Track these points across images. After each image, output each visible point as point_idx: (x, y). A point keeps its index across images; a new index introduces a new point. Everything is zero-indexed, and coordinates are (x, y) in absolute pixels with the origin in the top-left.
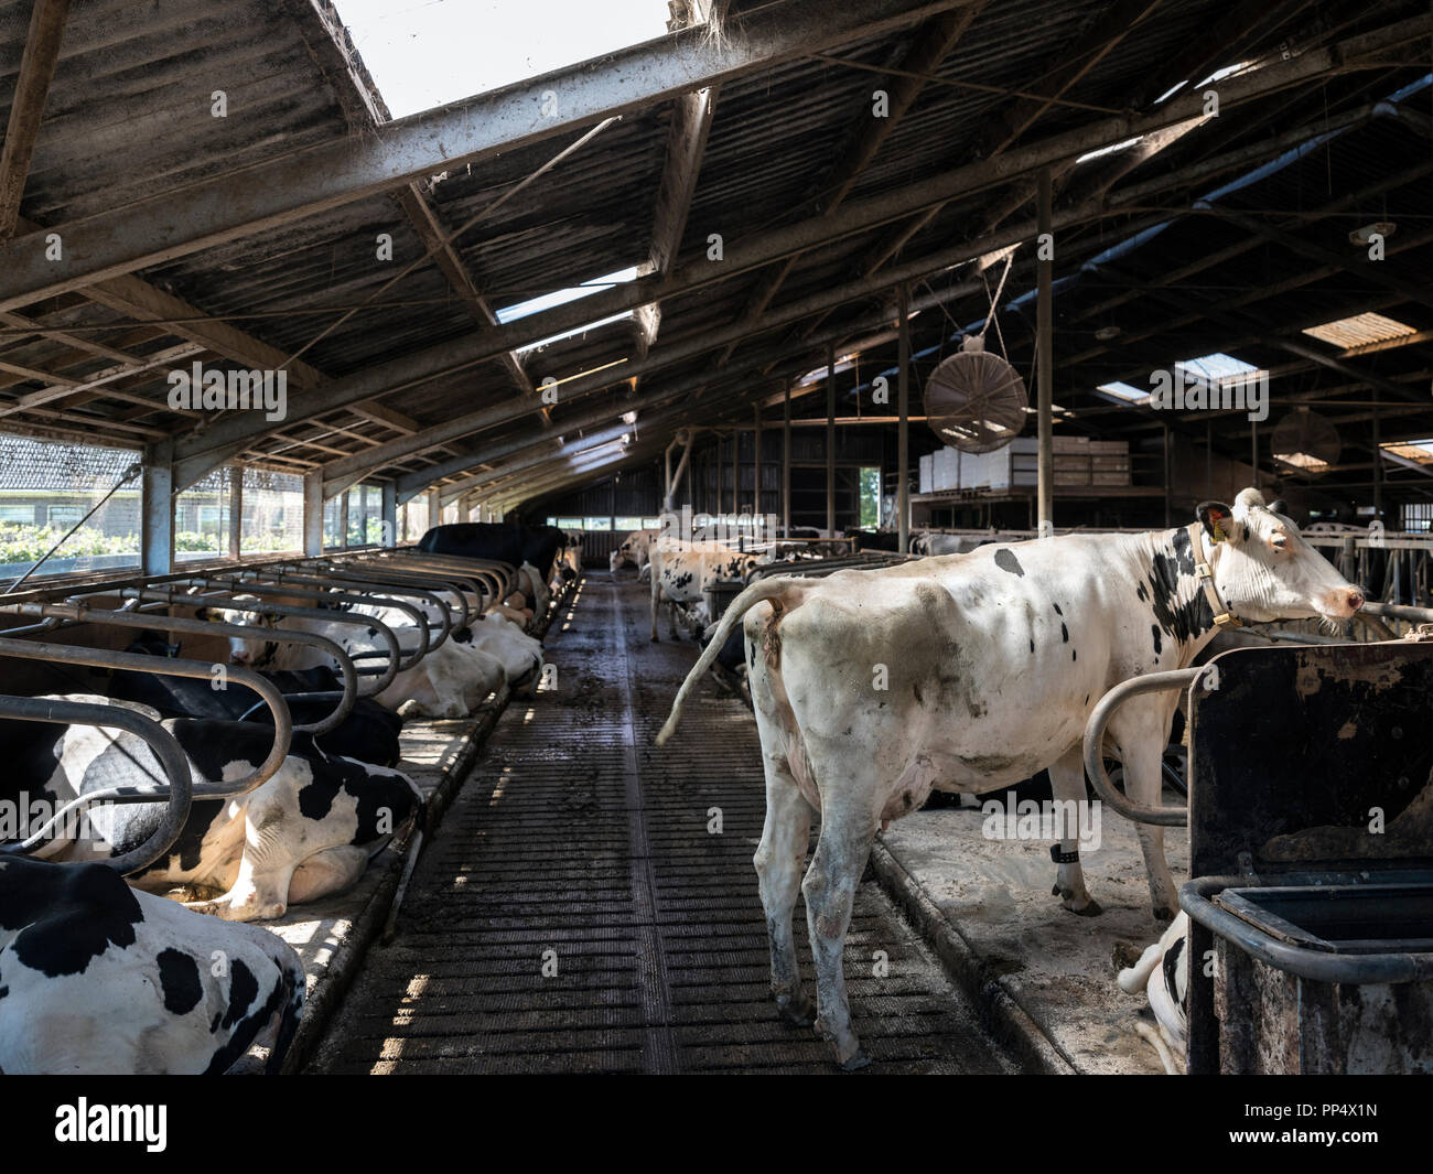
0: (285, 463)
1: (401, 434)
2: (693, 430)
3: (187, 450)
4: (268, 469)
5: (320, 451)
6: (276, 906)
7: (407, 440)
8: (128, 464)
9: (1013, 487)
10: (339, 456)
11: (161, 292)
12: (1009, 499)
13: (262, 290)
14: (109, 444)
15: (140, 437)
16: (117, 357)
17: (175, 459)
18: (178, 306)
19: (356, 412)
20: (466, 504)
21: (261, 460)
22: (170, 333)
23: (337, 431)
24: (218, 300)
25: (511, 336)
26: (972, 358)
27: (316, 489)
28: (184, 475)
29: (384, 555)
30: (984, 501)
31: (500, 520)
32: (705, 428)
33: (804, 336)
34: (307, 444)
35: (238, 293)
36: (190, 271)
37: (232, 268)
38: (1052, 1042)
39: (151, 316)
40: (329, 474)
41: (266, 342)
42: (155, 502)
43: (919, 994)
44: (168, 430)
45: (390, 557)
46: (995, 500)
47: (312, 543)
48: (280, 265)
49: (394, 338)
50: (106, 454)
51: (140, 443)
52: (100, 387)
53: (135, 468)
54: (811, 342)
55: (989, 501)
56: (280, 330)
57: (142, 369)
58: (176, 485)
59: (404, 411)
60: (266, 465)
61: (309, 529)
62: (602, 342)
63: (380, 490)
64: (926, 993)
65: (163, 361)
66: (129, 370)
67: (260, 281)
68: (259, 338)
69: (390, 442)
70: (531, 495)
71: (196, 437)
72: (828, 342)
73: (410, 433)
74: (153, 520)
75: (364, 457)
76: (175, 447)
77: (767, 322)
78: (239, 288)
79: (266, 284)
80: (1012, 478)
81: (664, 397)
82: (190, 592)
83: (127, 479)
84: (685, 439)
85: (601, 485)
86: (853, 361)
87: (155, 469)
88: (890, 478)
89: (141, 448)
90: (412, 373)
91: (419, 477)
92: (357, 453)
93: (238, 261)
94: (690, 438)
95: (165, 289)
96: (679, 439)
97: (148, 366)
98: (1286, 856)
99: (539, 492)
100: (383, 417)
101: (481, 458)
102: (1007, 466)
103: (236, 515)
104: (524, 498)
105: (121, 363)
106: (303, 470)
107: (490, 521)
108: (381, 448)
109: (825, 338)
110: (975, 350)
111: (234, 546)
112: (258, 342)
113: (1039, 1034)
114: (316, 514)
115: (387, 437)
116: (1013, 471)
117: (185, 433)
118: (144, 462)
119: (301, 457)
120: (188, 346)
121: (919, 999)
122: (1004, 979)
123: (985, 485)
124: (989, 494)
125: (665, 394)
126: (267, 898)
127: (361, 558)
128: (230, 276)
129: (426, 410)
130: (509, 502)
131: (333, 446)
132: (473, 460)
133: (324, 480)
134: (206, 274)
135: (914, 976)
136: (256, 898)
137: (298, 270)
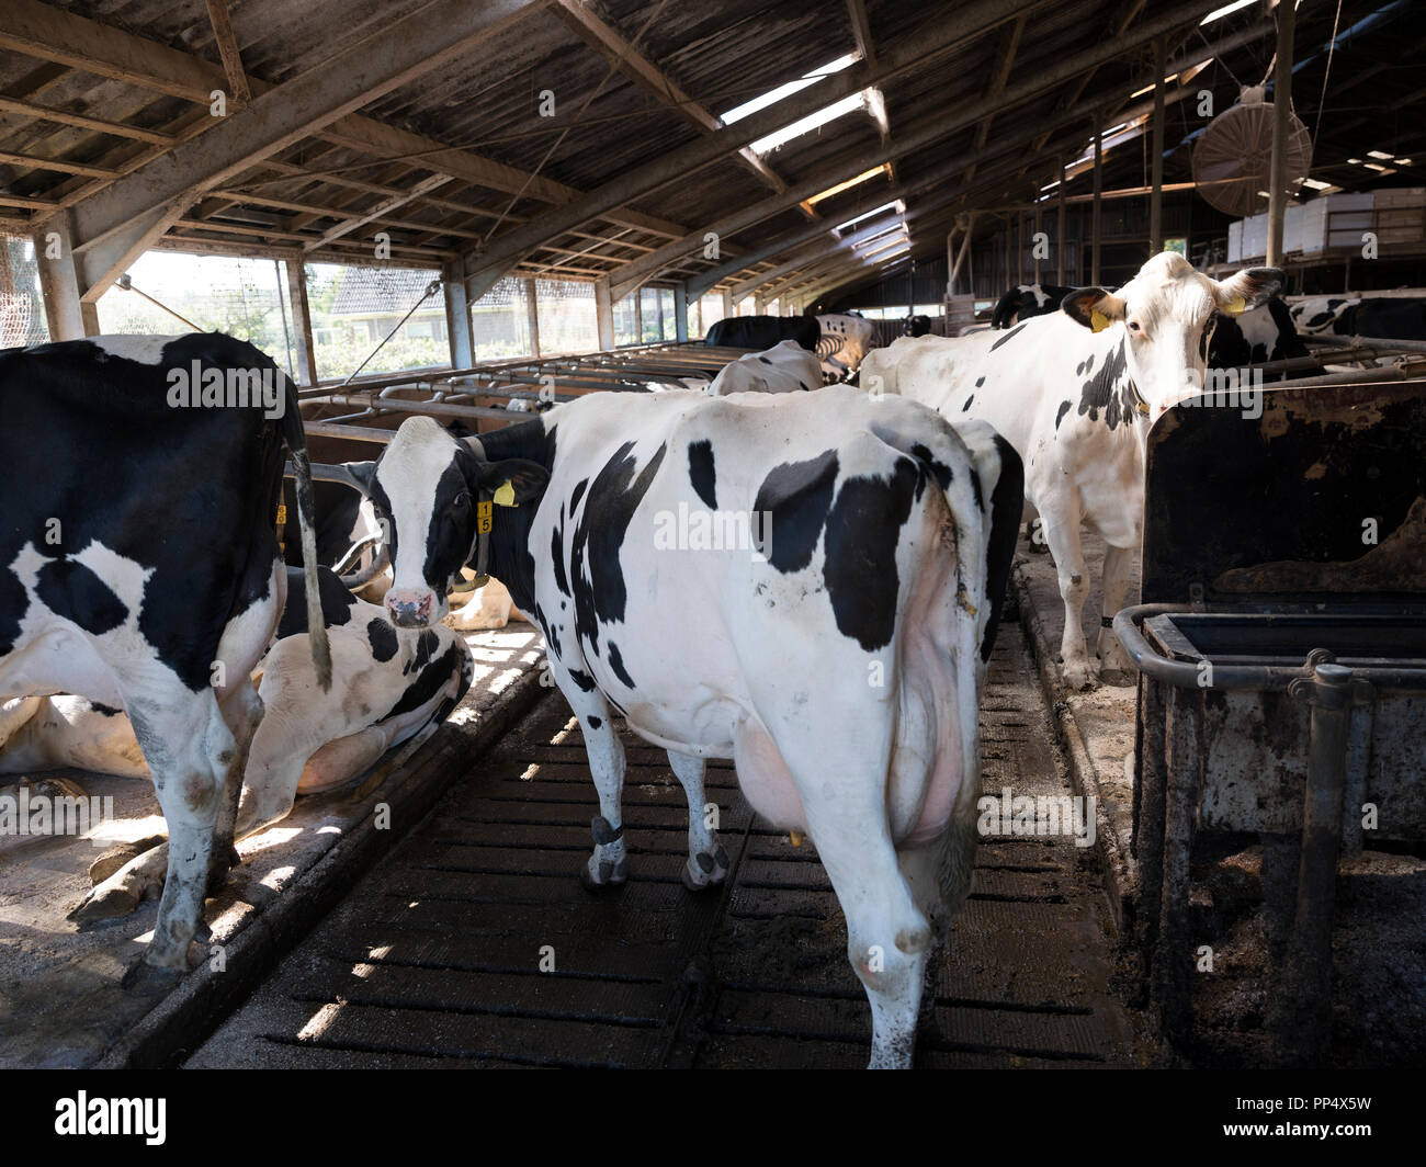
0: (573, 273)
1: (671, 240)
2: (973, 214)
3: (474, 267)
4: (559, 279)
5: (601, 260)
6: (497, 620)
7: (677, 246)
8: (430, 281)
9: (1328, 249)
10: (621, 264)
11: (401, 131)
12: (1324, 262)
13: (489, 121)
14: (411, 266)
15: (438, 258)
16: (383, 191)
17: (466, 275)
18: (419, 143)
19: (617, 223)
20: (762, 299)
21: (550, 271)
22: (417, 167)
23: (607, 241)
24: (456, 133)
25: (731, 139)
26: (1250, 111)
27: (605, 294)
28: (475, 288)
29: (665, 350)
30: (1296, 266)
31: (801, 314)
32: (987, 211)
33: (1069, 105)
34: (584, 254)
35: (470, 125)
36: (419, 110)
37: (454, 104)
38: (1086, 748)
39: (394, 153)
40: (614, 280)
41: (514, 166)
42: (456, 312)
43: (1011, 710)
44: (457, 251)
45: (671, 351)
46: (1309, 265)
47: (606, 340)
48: (495, 95)
49: (631, 151)
50: (412, 273)
51: (438, 263)
52: (380, 218)
53: (436, 284)
54: (1077, 112)
55: (1303, 266)
56: (523, 154)
57: (407, 200)
58: (470, 298)
59: (669, 219)
60: (556, 276)
61: (602, 330)
62: (844, 134)
63: (673, 291)
64: (1018, 710)
65: (422, 192)
66: (398, 203)
67: (483, 113)
68: (505, 163)
69: (662, 248)
70: (827, 289)
71: (479, 255)
72: (1096, 110)
73: (678, 239)
74: (457, 326)
75: (641, 262)
76: (465, 265)
77: (1013, 95)
78: (468, 120)
79: (491, 114)
80: (1327, 239)
81: (926, 184)
82: (491, 385)
83: (429, 294)
84: (966, 224)
85: (898, 275)
86: (1141, 126)
87: (453, 285)
88: (1197, 249)
89: (439, 268)
90: (647, 182)
91: (704, 278)
92: (635, 261)
93: (457, 96)
94: (971, 223)
95: (405, 129)
96: (960, 224)
97: (411, 197)
98: (1241, 587)
99: (834, 286)
100: (646, 225)
101: (758, 257)
102: (1323, 226)
103: (533, 320)
104: (821, 291)
105: (391, 197)
106: (592, 278)
107: (792, 315)
108: (655, 254)
109: (1092, 106)
110: (1254, 101)
111: (534, 347)
112: (505, 167)
113: (1080, 742)
114: (607, 316)
115: (659, 243)
116: (1329, 231)
117: (470, 252)
118: (443, 279)
119: (587, 267)
120: (438, 176)
121: (1010, 714)
122: (1070, 699)
123: (1298, 249)
124: (1301, 259)
125: (927, 181)
126: (492, 613)
127: (641, 353)
128: (456, 110)
129: (690, 216)
130: (806, 296)
131: (611, 255)
132: (750, 260)
133: (611, 286)
134: (434, 112)
135: (1014, 697)
136: (482, 613)
137: (512, 98)
